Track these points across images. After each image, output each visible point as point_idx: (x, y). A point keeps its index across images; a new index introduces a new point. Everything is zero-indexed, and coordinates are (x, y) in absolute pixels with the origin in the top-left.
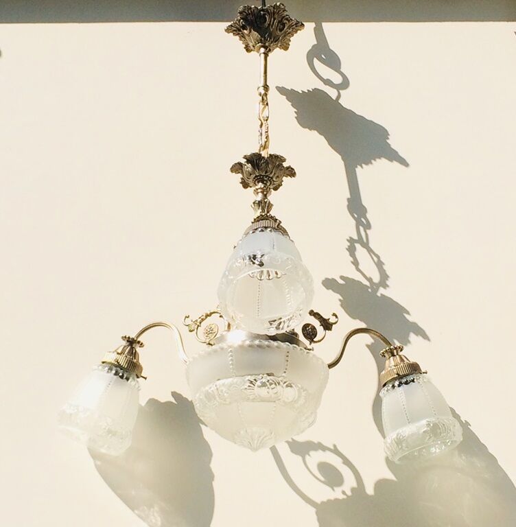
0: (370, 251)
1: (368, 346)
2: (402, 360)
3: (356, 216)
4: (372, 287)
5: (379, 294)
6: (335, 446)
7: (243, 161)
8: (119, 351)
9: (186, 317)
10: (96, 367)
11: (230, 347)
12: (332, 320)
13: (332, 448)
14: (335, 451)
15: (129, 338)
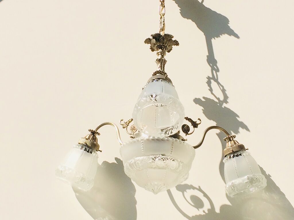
0: (218, 83)
1: (217, 134)
2: (235, 143)
3: (211, 65)
4: (219, 103)
5: (223, 107)
6: (199, 187)
7: (151, 38)
8: (87, 138)
9: (121, 120)
10: (75, 146)
11: (142, 140)
12: (198, 122)
13: (198, 188)
14: (200, 190)
15: (92, 130)
